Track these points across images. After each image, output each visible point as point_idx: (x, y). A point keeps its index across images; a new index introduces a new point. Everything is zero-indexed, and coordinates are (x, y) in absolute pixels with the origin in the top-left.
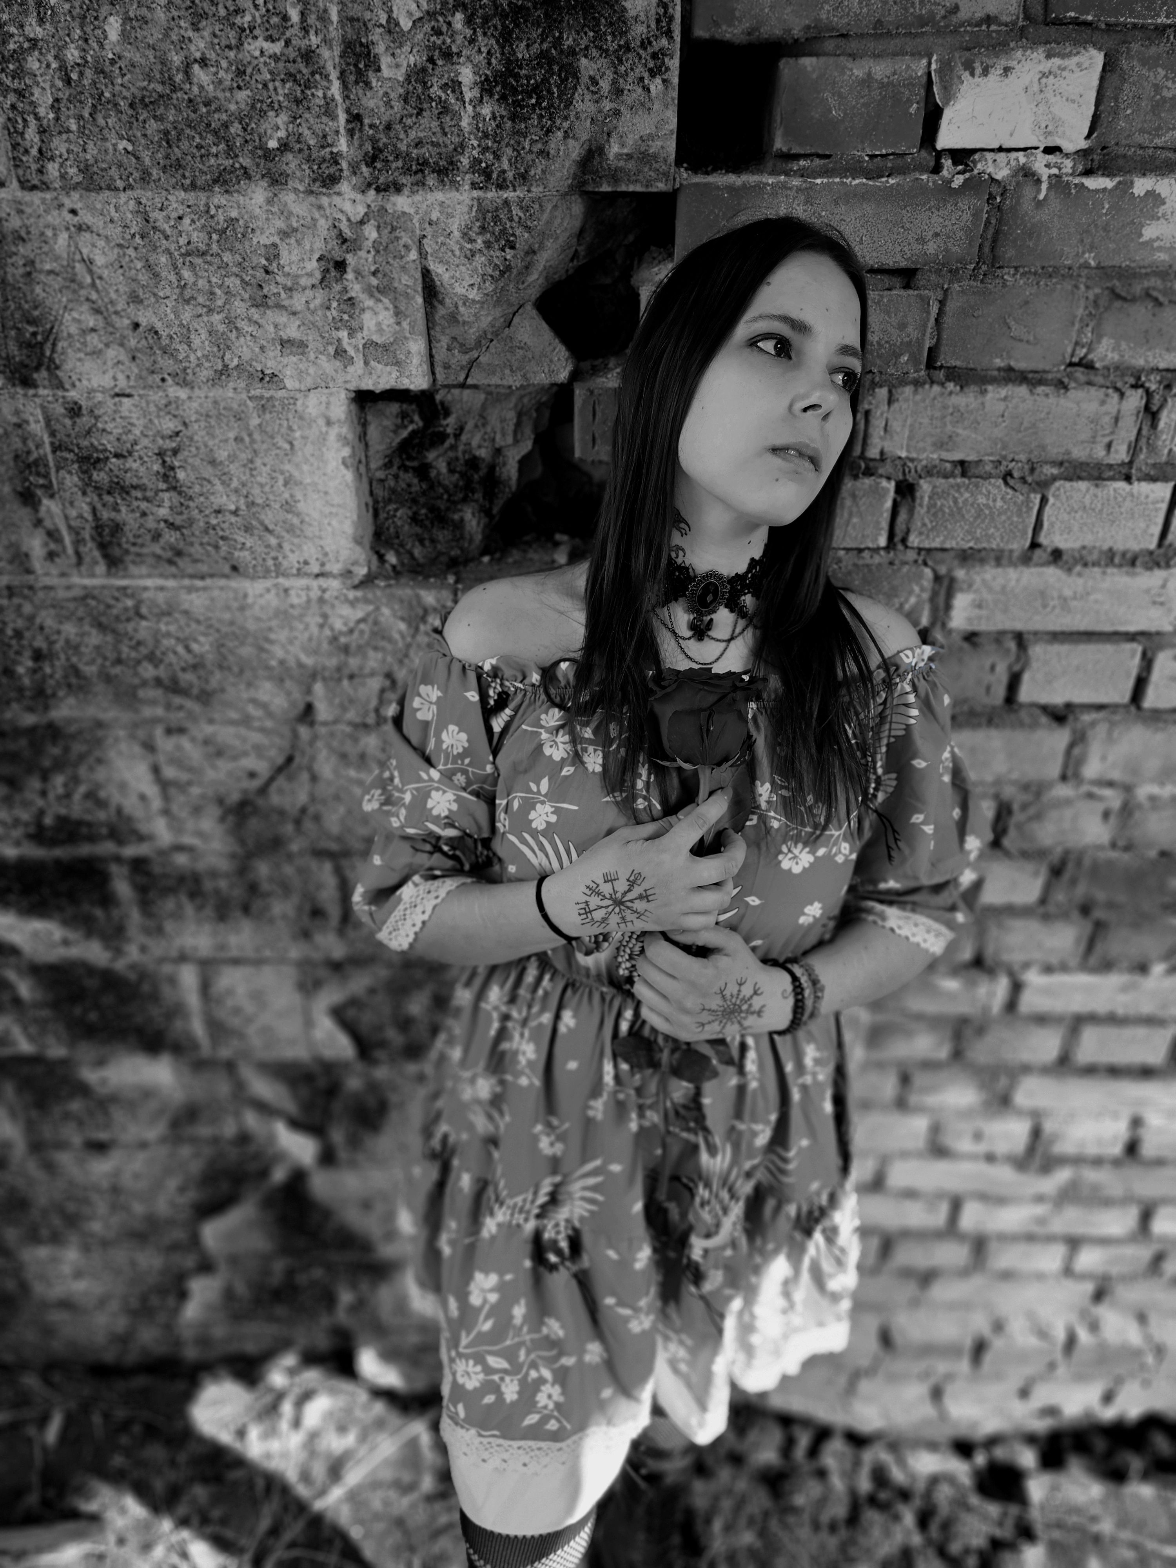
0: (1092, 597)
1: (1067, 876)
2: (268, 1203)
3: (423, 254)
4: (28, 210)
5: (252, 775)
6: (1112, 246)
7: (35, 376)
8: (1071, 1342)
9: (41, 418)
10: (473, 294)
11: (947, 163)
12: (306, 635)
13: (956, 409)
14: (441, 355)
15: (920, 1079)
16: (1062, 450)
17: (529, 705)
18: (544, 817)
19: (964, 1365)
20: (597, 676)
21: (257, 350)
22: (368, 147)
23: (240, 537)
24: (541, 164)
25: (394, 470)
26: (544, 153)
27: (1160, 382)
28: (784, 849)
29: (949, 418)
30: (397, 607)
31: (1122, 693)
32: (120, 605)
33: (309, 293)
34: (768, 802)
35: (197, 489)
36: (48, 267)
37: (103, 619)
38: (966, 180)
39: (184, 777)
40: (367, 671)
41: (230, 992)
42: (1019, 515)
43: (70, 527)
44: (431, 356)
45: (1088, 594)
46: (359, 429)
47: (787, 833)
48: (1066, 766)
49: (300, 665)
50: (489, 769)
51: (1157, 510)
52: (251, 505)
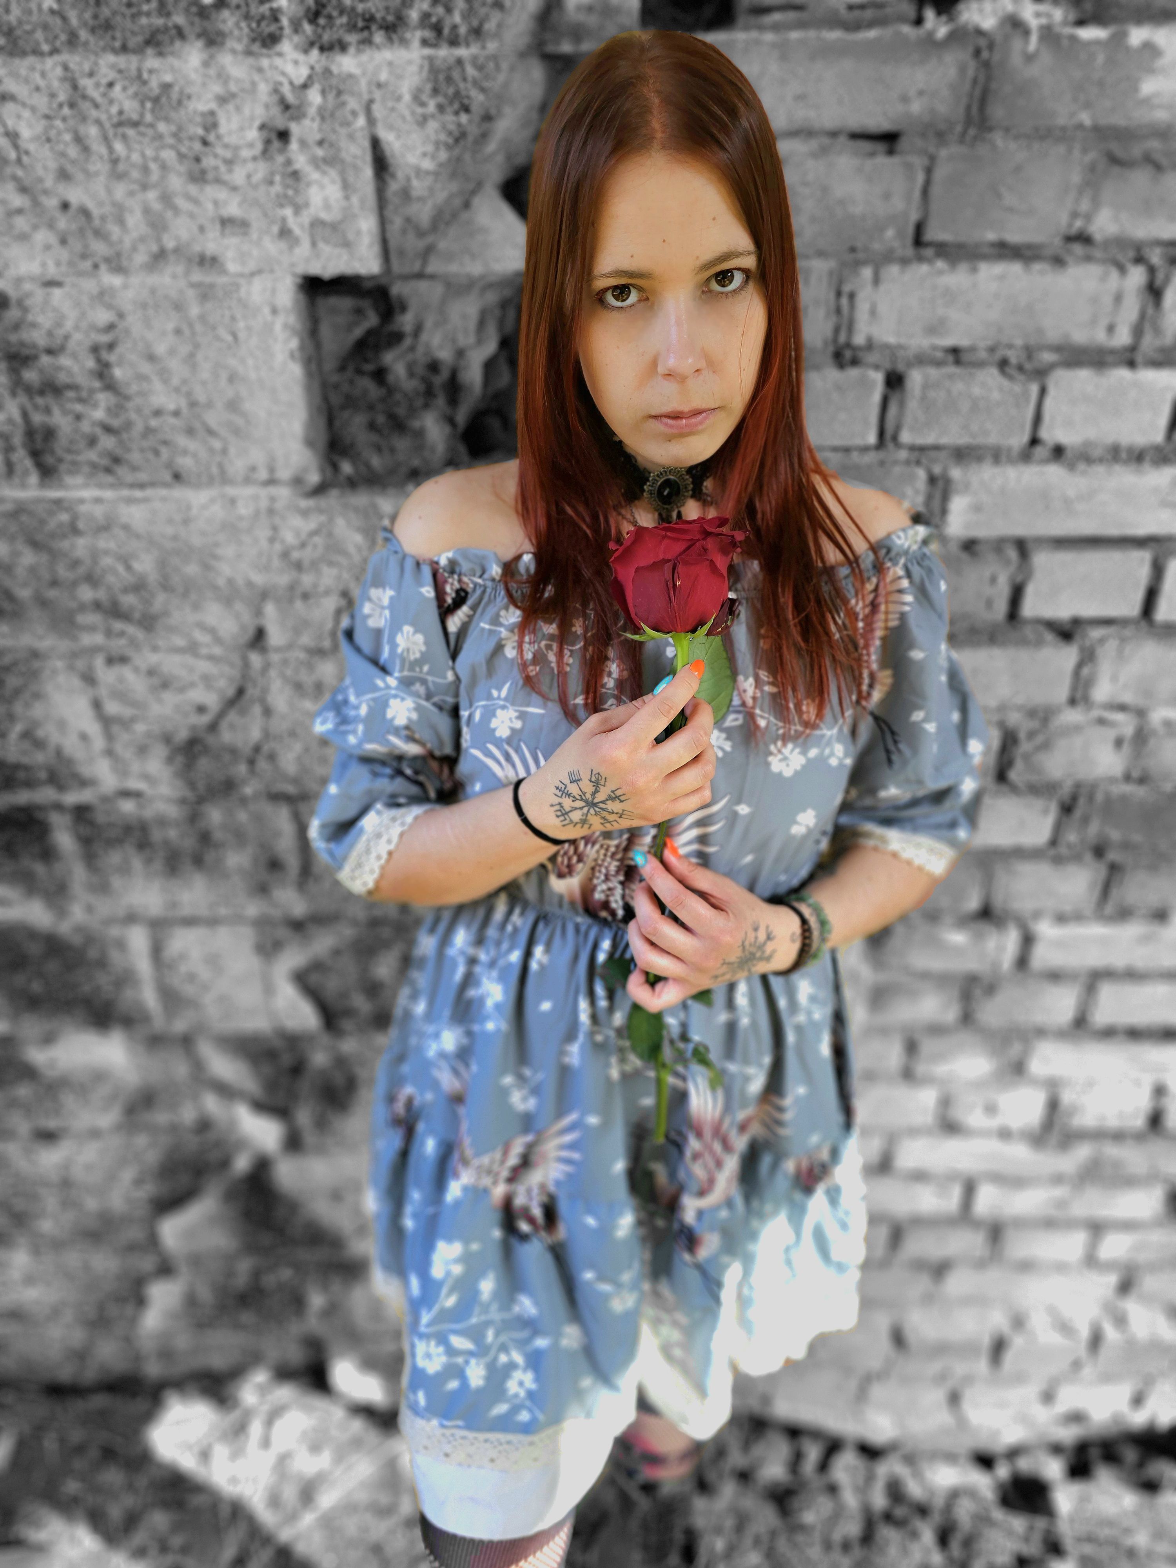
0: (1098, 499)
1: (1078, 813)
2: (230, 1196)
3: (371, 121)
5: (201, 709)
6: (1109, 103)
8: (1096, 1340)
10: (427, 165)
11: (931, 15)
12: (255, 550)
13: (947, 290)
15: (928, 1046)
16: (1061, 333)
17: (489, 602)
18: (508, 724)
19: (982, 1366)
21: (196, 230)
23: (182, 441)
24: (496, 17)
25: (349, 374)
26: (498, 5)
27: (1164, 257)
28: (773, 749)
29: (939, 300)
30: (353, 517)
31: (1132, 607)
32: (55, 521)
33: (250, 166)
34: (754, 699)
35: (135, 387)
37: (37, 536)
38: (951, 32)
39: (127, 712)
40: (321, 589)
41: (183, 957)
42: (1017, 408)
44: (384, 238)
45: (1093, 495)
46: (309, 322)
48: (1074, 688)
49: (250, 584)
50: (449, 676)
51: (1163, 400)
52: (193, 404)
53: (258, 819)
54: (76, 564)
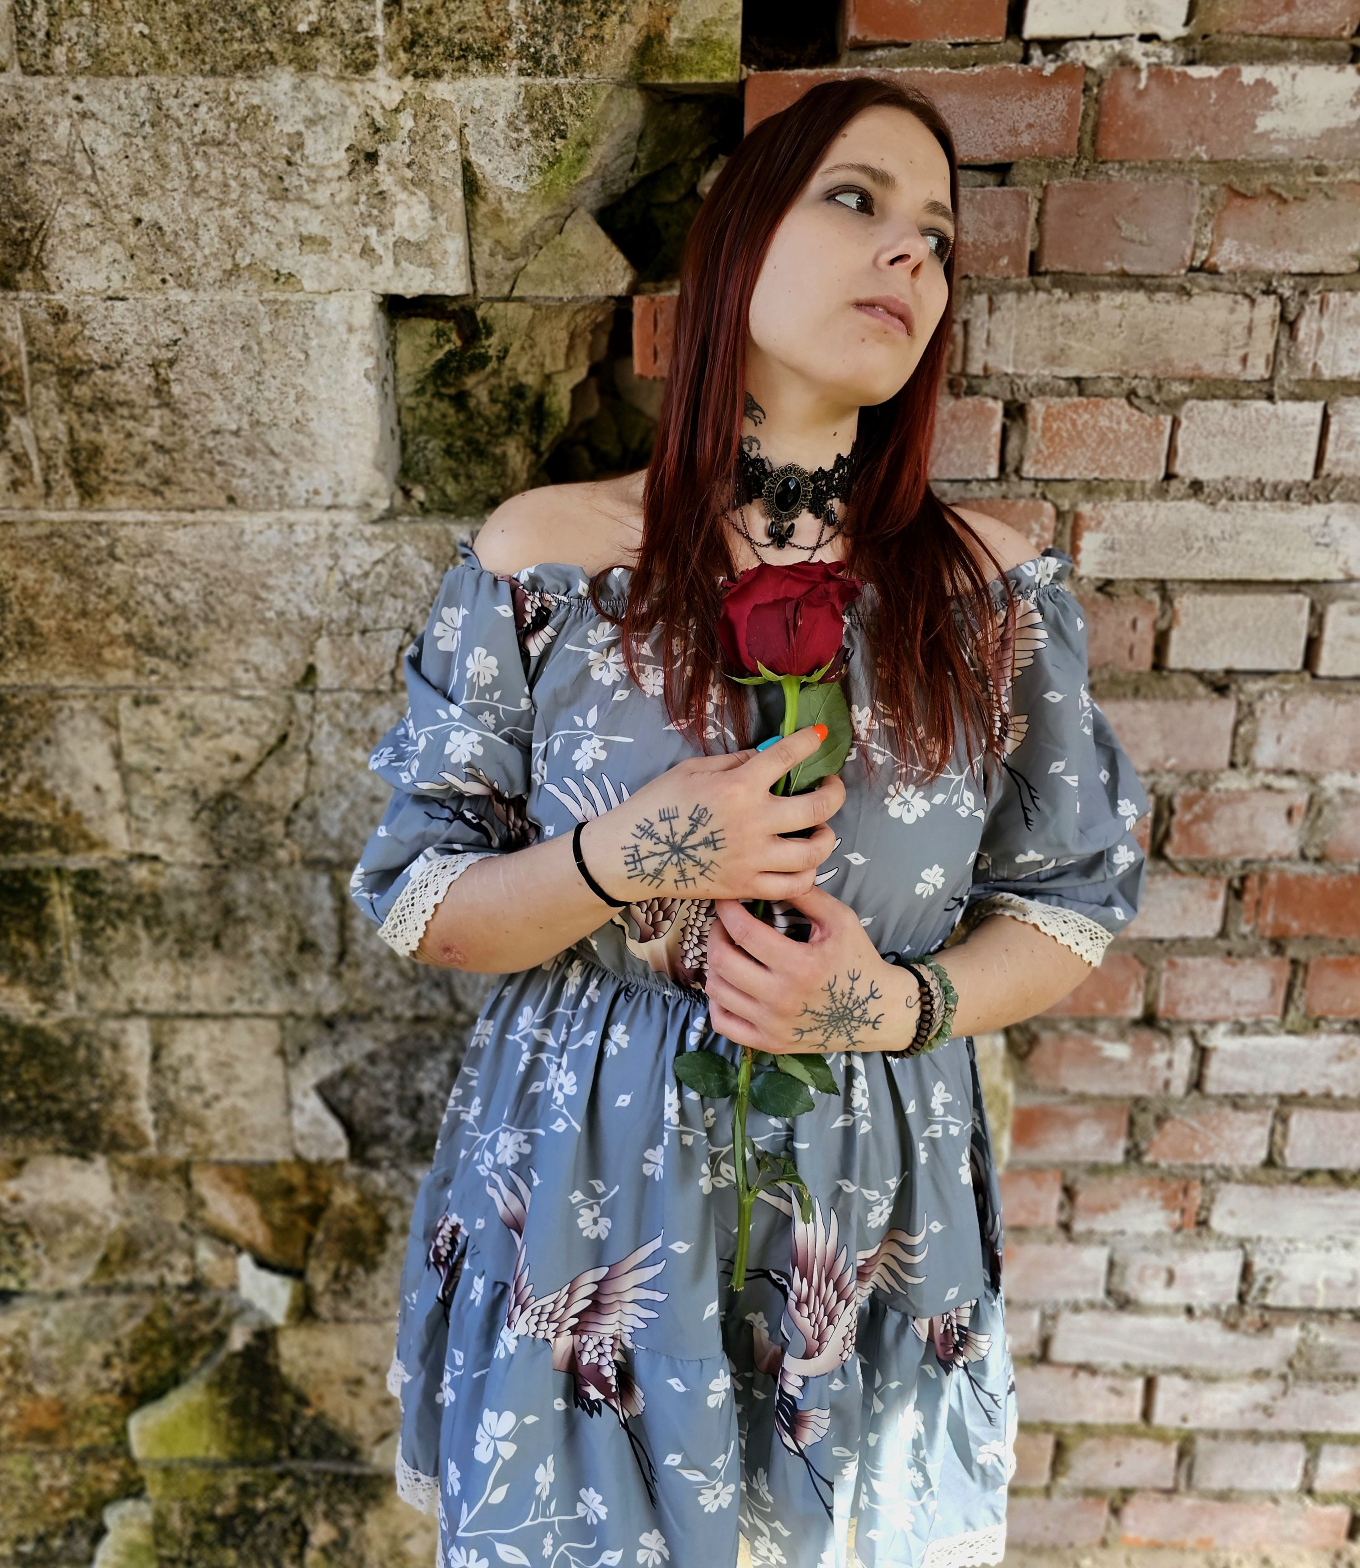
0: (1243, 538)
1: (1249, 898)
3: (463, 145)
4: (28, 96)
5: (237, 759)
6: (1224, 138)
7: (18, 276)
9: (19, 324)
10: (519, 187)
11: (1036, 53)
12: (312, 579)
13: (1067, 319)
14: (482, 261)
15: (1087, 1193)
16: (1191, 365)
17: (575, 621)
18: (591, 754)
20: (657, 585)
21: (273, 247)
22: (407, 31)
23: (241, 462)
24: (595, 49)
25: (427, 397)
26: (598, 38)
27: (1294, 288)
28: (891, 790)
29: (1059, 329)
30: (421, 545)
31: (1291, 657)
32: (91, 545)
33: (335, 185)
34: (869, 731)
35: (194, 405)
36: (44, 157)
37: (70, 562)
38: (1058, 69)
39: (149, 761)
40: (383, 624)
41: (188, 1060)
42: (1149, 439)
43: (40, 450)
44: (472, 262)
45: (1238, 534)
46: (387, 345)
47: (894, 770)
48: (1233, 749)
49: (303, 617)
50: (524, 704)
51: (1308, 434)
52: (255, 424)
53: (292, 889)
54: (109, 592)
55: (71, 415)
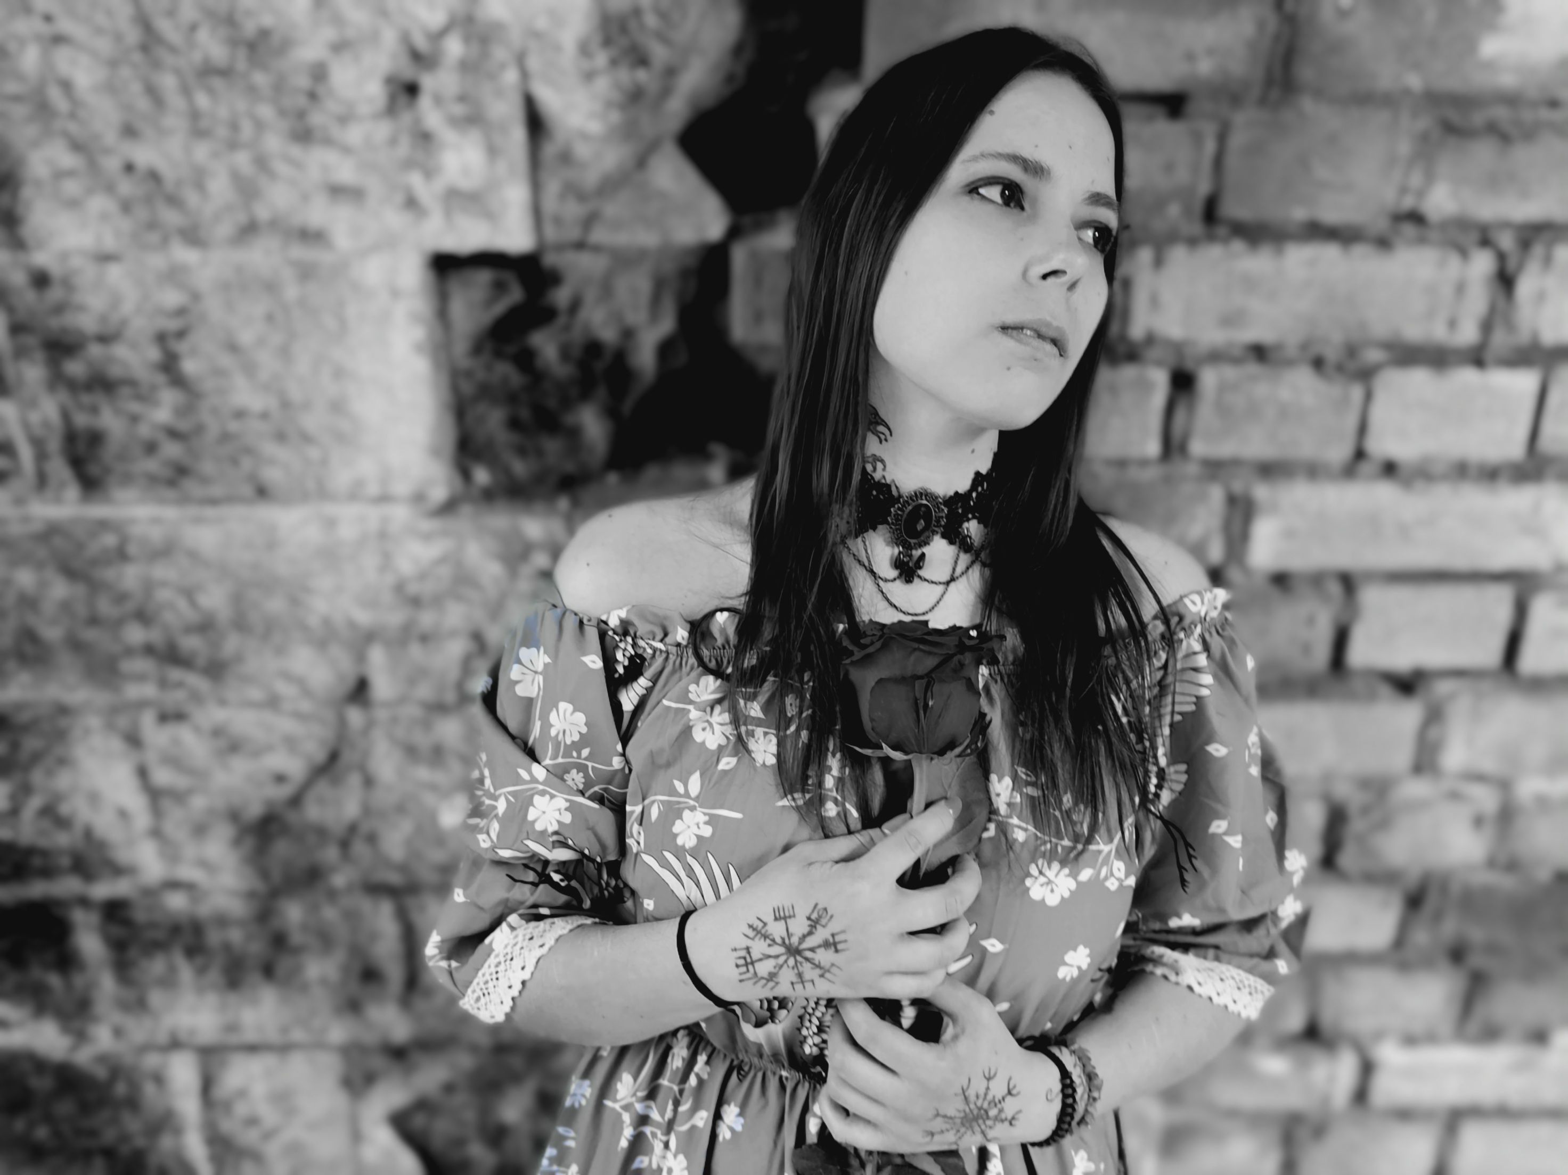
1: (1428, 907)
3: (525, 75)
5: (280, 778)
10: (593, 127)
12: (360, 581)
14: (550, 203)
16: (1390, 328)
17: (674, 672)
18: (695, 829)
20: (768, 632)
21: (297, 198)
23: (270, 448)
25: (485, 358)
27: (1515, 241)
28: (1033, 870)
30: (488, 542)
31: (1490, 656)
32: (97, 544)
33: (370, 124)
34: (1010, 805)
35: (211, 383)
37: (74, 563)
39: (182, 781)
40: (445, 629)
41: (242, 1093)
42: (1336, 415)
43: (30, 438)
44: (537, 207)
45: (1435, 519)
46: (437, 303)
47: (1036, 848)
48: (1419, 752)
50: (617, 763)
51: (1520, 409)
52: (286, 404)
53: (351, 916)
54: (121, 598)
55: (63, 396)
